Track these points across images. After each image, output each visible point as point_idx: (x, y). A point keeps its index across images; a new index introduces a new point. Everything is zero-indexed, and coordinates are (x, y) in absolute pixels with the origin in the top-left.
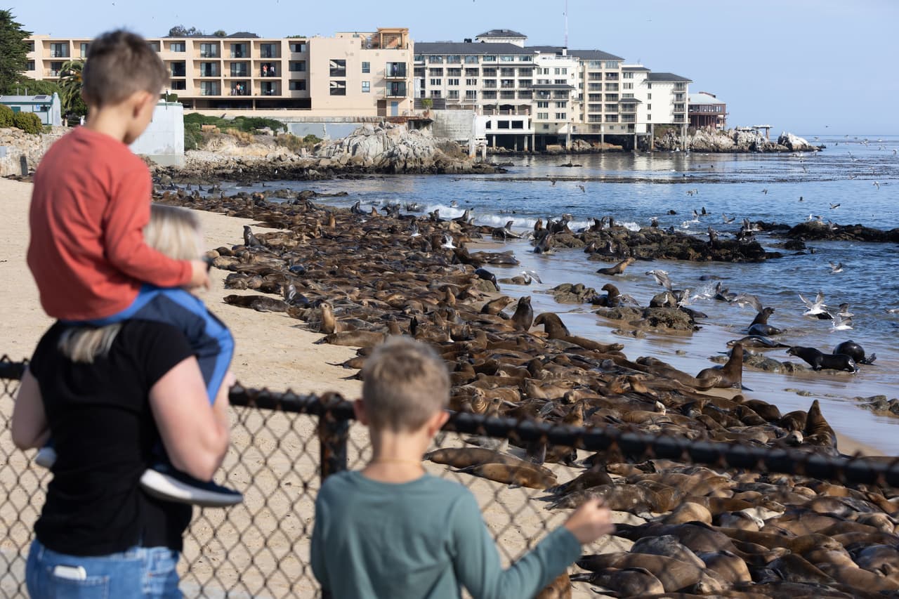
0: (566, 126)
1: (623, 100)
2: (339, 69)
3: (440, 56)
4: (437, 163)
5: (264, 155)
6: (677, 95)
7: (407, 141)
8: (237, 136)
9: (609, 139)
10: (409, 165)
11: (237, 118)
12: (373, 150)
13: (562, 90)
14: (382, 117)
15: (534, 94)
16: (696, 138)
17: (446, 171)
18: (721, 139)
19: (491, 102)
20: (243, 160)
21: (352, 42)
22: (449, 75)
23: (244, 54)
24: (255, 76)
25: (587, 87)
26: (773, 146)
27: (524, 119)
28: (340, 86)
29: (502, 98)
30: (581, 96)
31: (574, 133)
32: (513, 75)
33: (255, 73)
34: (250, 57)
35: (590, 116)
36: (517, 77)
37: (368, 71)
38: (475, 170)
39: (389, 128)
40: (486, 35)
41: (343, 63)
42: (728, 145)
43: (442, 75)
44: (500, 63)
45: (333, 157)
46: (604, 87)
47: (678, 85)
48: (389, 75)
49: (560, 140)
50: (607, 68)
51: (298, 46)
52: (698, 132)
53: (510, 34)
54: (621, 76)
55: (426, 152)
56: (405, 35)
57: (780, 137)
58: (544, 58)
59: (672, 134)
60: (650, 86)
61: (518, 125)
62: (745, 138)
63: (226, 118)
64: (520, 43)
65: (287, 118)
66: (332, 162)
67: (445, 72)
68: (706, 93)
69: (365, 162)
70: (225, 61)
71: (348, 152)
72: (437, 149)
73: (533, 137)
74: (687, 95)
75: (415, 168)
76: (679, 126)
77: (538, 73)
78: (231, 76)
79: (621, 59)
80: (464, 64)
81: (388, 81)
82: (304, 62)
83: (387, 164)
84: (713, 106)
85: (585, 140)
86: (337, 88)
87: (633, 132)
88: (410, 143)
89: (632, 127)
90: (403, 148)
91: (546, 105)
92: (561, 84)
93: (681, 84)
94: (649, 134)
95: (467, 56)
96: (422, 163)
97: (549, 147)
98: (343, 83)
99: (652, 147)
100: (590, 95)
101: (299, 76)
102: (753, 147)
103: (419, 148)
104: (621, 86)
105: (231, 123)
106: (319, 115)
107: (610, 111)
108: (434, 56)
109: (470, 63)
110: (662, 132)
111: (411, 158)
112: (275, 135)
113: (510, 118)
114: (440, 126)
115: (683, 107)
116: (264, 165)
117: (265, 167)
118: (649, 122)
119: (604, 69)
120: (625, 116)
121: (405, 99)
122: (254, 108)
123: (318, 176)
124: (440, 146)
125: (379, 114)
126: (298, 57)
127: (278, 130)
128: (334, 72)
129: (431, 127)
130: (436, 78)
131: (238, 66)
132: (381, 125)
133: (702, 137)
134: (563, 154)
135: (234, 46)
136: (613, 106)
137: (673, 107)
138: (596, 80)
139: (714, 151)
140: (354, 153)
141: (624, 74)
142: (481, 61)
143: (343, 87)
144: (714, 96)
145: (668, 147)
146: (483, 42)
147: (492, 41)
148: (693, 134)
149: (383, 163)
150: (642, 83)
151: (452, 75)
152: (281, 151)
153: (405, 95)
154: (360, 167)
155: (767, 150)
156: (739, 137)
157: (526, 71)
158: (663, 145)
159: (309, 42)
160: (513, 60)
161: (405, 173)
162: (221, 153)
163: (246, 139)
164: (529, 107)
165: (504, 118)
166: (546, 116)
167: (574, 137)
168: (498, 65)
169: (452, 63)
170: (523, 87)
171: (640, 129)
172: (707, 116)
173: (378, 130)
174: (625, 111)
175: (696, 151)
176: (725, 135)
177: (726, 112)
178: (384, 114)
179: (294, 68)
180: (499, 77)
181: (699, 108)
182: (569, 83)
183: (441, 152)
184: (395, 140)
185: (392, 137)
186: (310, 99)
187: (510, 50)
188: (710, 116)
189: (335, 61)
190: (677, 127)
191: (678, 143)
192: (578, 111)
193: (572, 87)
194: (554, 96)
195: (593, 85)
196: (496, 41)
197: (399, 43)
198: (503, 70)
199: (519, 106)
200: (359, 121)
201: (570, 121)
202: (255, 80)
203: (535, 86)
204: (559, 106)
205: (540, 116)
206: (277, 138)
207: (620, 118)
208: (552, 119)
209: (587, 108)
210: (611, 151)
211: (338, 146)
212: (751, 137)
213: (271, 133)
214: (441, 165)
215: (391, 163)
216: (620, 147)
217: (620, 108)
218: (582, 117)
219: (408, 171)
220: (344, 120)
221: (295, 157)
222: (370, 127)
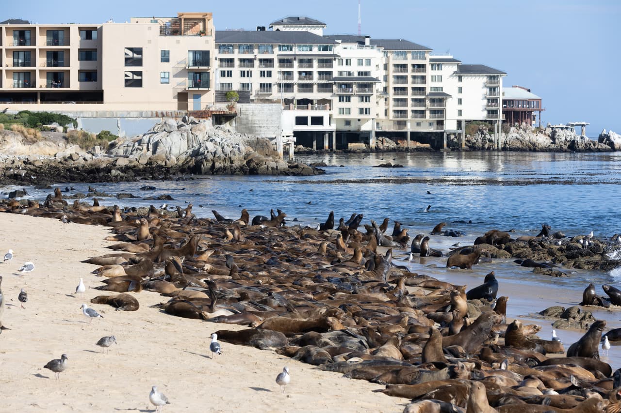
0: (370, 122)
1: (431, 94)
2: (135, 58)
3: (231, 46)
4: (248, 163)
5: (53, 153)
6: (490, 89)
7: (214, 137)
8: (22, 133)
9: (416, 136)
10: (217, 165)
11: (20, 113)
12: (176, 147)
13: (366, 83)
14: (184, 112)
15: (335, 88)
16: (510, 136)
17: (259, 172)
18: (537, 137)
19: (289, 96)
20: (31, 160)
21: (150, 28)
22: (241, 66)
23: (28, 41)
24: (41, 66)
25: (391, 79)
26: (594, 145)
27: (324, 114)
28: (136, 77)
29: (299, 91)
30: (385, 89)
31: (378, 131)
32: (311, 66)
33: (41, 62)
34: (35, 45)
35: (395, 111)
36: (316, 68)
37: (167, 60)
38: (291, 170)
39: (193, 123)
40: (281, 22)
41: (139, 51)
42: (545, 144)
43: (233, 66)
44: (297, 53)
45: (131, 156)
46: (410, 79)
47: (491, 77)
48: (191, 64)
49: (362, 138)
50: (413, 58)
51: (88, 33)
52: (512, 129)
53: (308, 22)
54: (429, 67)
55: (236, 150)
56: (209, 20)
57: (601, 135)
58: (345, 48)
59: (485, 131)
60: (460, 79)
61: (318, 121)
62: (563, 136)
63: (8, 112)
64: (319, 32)
65: (77, 112)
66: (131, 162)
67: (237, 63)
68: (519, 87)
69: (167, 161)
70: (7, 50)
71: (148, 150)
72: (247, 147)
73: (334, 134)
74: (501, 89)
75: (224, 168)
76: (491, 122)
77: (339, 65)
78: (14, 65)
79: (429, 50)
80: (257, 54)
81: (190, 71)
82: (96, 50)
83: (192, 163)
84: (529, 102)
85: (390, 138)
86: (133, 79)
87: (442, 129)
88: (218, 140)
89: (440, 123)
90: (211, 146)
91: (348, 99)
92: (364, 76)
93: (495, 77)
94: (460, 131)
95: (261, 46)
96: (232, 162)
97: (351, 146)
98: (140, 73)
99: (464, 146)
100: (395, 89)
101: (89, 65)
102: (572, 147)
103: (228, 146)
104: (428, 79)
105: (16, 118)
106: (113, 110)
107: (416, 106)
108: (224, 46)
109: (264, 53)
110: (473, 129)
111: (219, 157)
112: (65, 131)
113: (309, 113)
114: (245, 122)
115: (497, 102)
116: (54, 165)
117: (55, 168)
118: (460, 118)
119: (410, 61)
120: (433, 112)
121: (208, 91)
122: (39, 100)
123: (122, 177)
124: (249, 143)
125: (180, 108)
126: (89, 45)
127: (67, 126)
128: (129, 62)
129: (234, 122)
130: (227, 69)
131: (22, 55)
132: (184, 120)
133: (517, 135)
134: (367, 152)
135: (17, 33)
136: (420, 100)
137: (486, 101)
138: (401, 72)
139: (530, 150)
140: (154, 152)
141: (432, 65)
142: (276, 50)
143: (139, 78)
144: (529, 91)
145: (481, 145)
146: (278, 30)
147: (287, 30)
148: (507, 132)
149: (188, 162)
150: (451, 76)
151: (244, 66)
152: (72, 149)
153: (208, 87)
154: (162, 167)
155: (588, 149)
156: (557, 134)
157: (326, 61)
158: (475, 143)
159: (101, 28)
160: (311, 50)
161: (213, 174)
162: (5, 152)
163: (32, 136)
164: (330, 101)
165: (302, 113)
166: (349, 111)
167: (378, 134)
168: (295, 55)
169: (244, 53)
170: (323, 79)
171: (450, 126)
172: (522, 112)
173: (182, 126)
174: (433, 106)
175: (511, 149)
176: (542, 133)
177: (543, 108)
178: (186, 107)
179: (84, 57)
180: (296, 68)
181: (513, 104)
182: (373, 75)
183: (251, 150)
184: (201, 137)
185: (198, 133)
186: (103, 91)
187: (307, 39)
188: (525, 112)
189: (131, 49)
190: (490, 124)
191: (490, 141)
192: (382, 106)
193: (377, 80)
194: (357, 89)
195: (398, 77)
196: (292, 30)
197: (202, 29)
198: (301, 61)
199: (317, 100)
200: (157, 116)
201: (375, 117)
202: (40, 70)
203: (336, 79)
204: (362, 101)
205: (342, 111)
206: (67, 135)
207: (428, 113)
208: (355, 115)
209: (391, 102)
210: (418, 149)
211: (137, 144)
212: (571, 135)
213: (61, 129)
214: (253, 164)
215: (196, 162)
216: (428, 145)
217: (428, 103)
218: (386, 113)
219: (217, 172)
220: (141, 115)
221: (88, 156)
222: (173, 122)
